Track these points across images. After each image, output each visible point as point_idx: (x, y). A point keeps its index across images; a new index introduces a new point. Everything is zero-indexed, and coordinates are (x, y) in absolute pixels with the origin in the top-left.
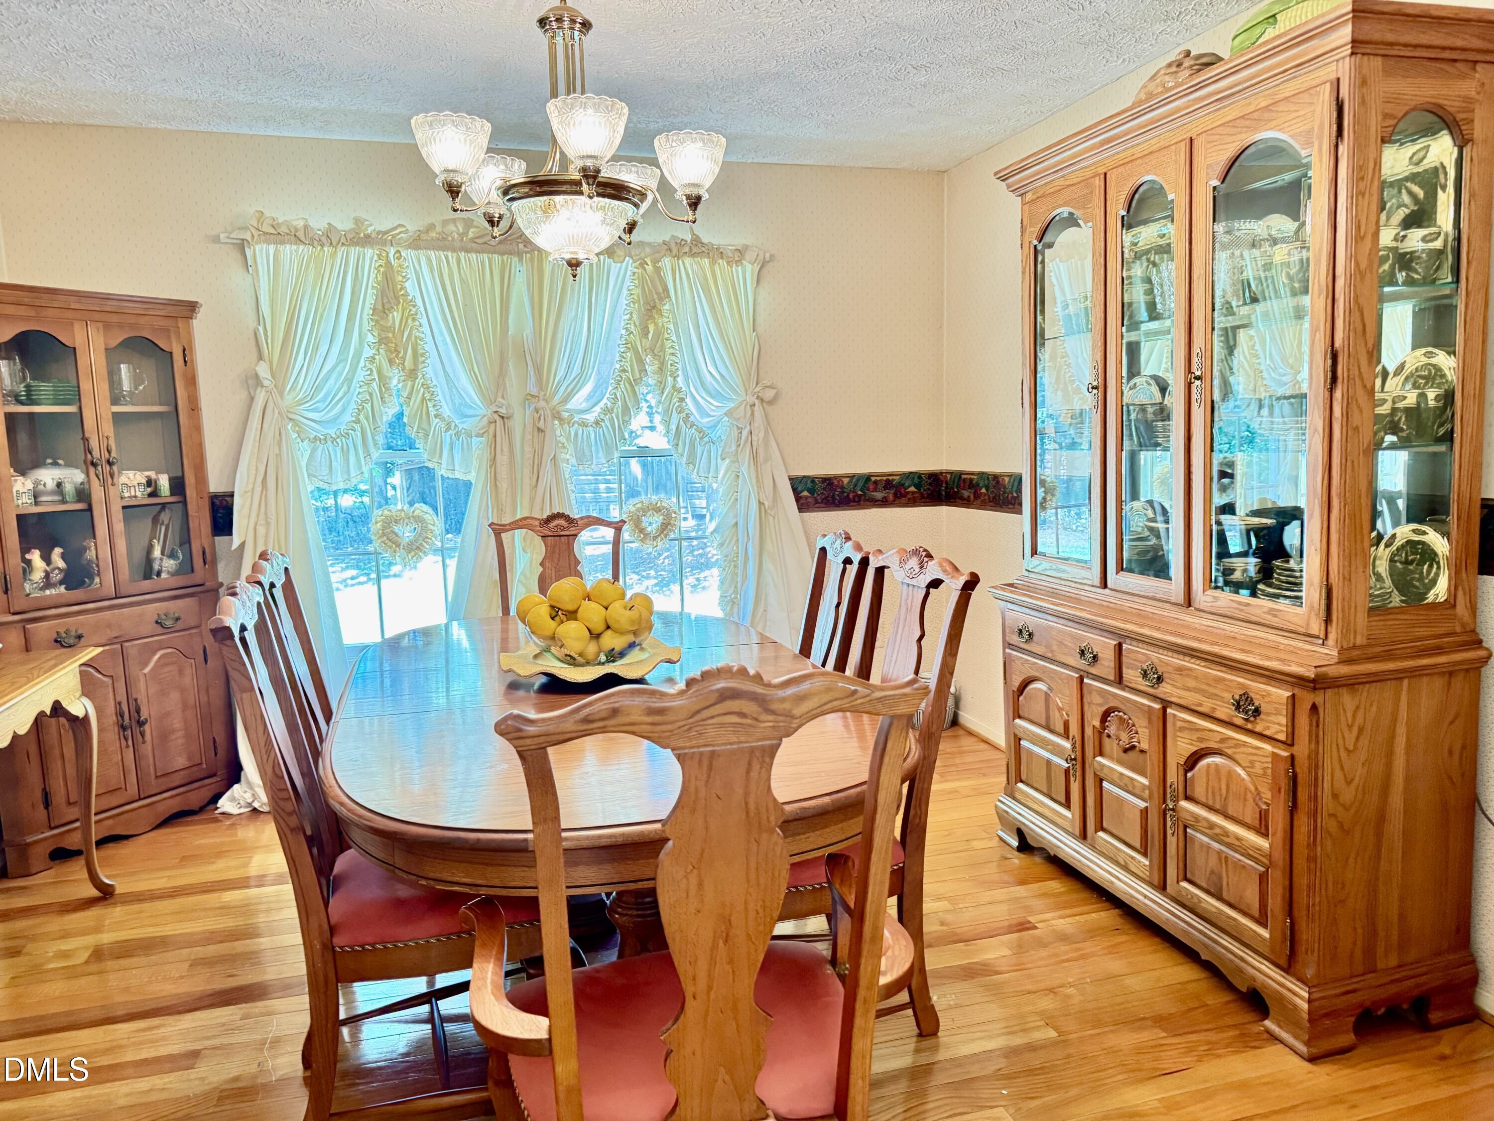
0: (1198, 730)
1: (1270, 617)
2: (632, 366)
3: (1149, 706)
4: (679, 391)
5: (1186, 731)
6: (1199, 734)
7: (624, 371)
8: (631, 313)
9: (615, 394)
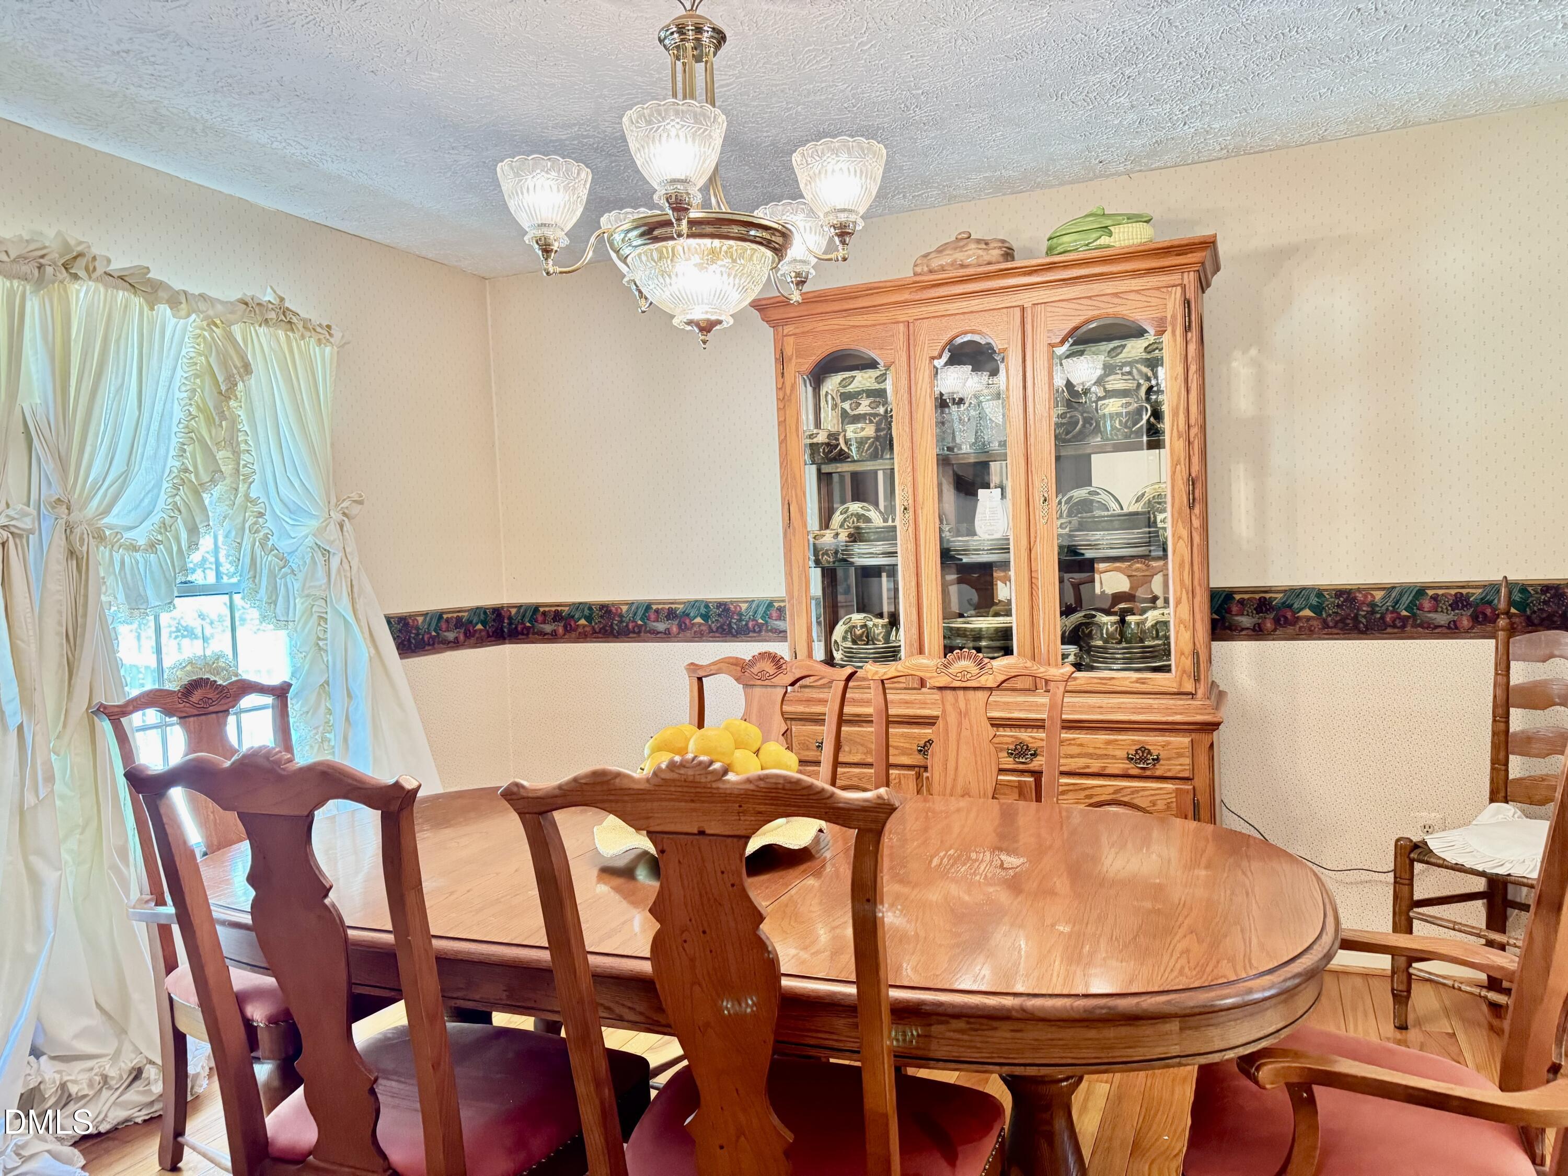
0: (1085, 789)
1: (1138, 685)
2: (195, 467)
3: (1019, 781)
4: (254, 502)
5: (1071, 793)
6: (1087, 792)
7: (186, 470)
8: (194, 391)
9: (176, 503)
